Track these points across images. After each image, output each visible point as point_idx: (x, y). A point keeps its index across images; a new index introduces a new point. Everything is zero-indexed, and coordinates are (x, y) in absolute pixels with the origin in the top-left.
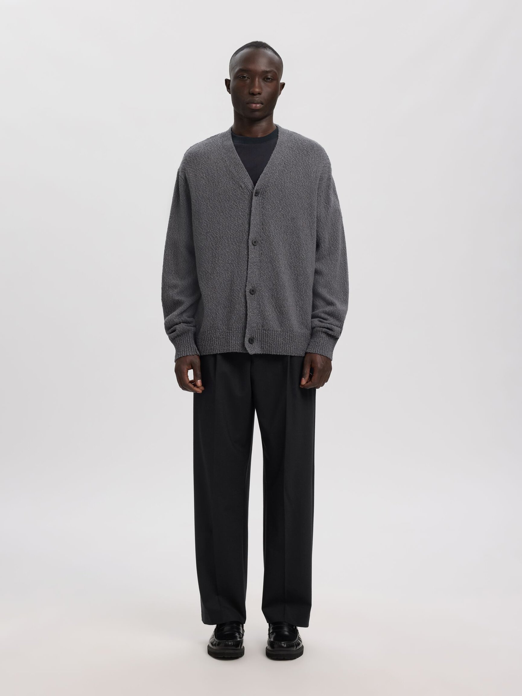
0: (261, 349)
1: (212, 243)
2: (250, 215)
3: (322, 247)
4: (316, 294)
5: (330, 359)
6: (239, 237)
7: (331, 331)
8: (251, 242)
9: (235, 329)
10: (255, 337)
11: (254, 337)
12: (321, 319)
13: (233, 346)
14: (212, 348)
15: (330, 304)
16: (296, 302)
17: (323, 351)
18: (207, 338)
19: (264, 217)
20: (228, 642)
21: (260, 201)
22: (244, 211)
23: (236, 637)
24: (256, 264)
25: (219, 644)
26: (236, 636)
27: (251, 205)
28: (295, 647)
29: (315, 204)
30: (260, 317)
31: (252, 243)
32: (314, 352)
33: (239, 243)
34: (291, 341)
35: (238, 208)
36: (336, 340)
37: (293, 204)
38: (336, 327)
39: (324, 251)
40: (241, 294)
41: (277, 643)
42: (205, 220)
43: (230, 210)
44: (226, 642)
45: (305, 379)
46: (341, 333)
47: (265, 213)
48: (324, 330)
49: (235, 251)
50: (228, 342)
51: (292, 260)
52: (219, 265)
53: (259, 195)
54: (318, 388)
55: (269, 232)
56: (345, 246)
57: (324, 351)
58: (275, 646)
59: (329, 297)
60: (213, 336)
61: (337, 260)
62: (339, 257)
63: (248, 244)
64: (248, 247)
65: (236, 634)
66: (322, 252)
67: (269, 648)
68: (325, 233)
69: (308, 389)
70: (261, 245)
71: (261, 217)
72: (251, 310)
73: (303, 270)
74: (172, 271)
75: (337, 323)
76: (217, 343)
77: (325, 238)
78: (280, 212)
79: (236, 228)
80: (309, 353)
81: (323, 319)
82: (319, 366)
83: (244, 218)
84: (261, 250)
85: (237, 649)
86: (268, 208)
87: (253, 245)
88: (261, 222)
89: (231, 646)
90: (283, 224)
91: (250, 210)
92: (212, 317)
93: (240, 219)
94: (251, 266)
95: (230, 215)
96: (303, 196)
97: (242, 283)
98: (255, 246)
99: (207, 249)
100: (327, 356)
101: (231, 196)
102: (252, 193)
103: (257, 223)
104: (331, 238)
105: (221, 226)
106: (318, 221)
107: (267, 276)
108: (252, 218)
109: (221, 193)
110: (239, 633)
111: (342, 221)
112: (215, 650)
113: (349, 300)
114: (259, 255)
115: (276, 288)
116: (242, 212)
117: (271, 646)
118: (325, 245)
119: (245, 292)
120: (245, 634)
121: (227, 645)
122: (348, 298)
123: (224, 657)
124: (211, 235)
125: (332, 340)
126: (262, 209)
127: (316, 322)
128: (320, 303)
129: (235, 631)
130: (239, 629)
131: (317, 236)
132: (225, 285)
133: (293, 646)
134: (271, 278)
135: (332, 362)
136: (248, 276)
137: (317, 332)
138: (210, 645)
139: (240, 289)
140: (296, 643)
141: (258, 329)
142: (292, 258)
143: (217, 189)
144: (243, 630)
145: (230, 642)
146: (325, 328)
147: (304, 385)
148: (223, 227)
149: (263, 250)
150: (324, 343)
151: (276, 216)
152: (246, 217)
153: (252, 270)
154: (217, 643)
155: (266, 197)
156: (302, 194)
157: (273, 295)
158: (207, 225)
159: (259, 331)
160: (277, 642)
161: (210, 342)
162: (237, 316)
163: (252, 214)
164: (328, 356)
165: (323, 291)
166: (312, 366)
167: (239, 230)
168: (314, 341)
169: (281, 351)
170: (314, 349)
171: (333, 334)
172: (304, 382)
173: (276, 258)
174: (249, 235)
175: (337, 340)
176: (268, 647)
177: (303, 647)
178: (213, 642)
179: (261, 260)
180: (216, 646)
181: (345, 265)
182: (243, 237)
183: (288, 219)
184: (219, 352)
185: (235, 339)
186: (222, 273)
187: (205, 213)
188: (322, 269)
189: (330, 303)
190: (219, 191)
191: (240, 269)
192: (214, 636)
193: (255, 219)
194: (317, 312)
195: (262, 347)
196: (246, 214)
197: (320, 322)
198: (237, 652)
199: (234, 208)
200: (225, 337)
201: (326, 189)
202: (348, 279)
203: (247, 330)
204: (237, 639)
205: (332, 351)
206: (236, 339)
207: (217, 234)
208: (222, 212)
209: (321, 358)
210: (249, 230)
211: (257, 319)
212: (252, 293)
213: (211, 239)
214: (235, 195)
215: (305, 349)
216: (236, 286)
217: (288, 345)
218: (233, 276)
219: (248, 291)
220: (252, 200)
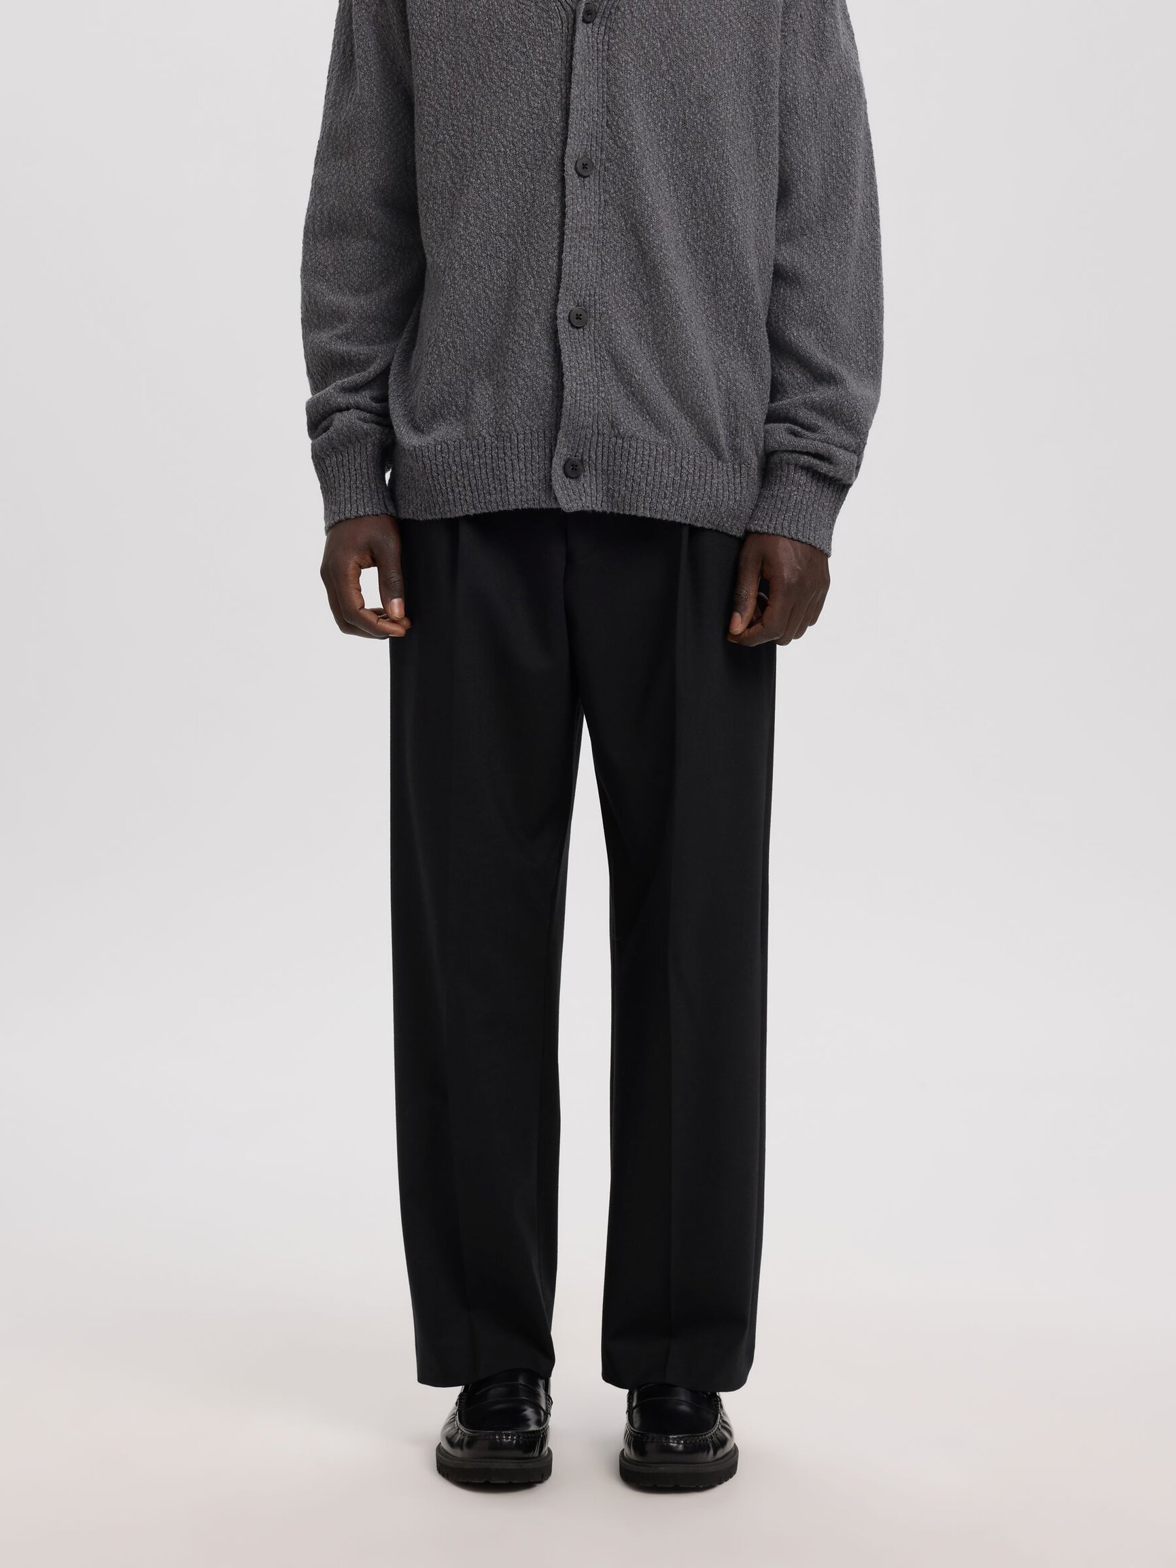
0: (605, 498)
1: (451, 177)
2: (569, 80)
3: (800, 196)
4: (781, 348)
5: (822, 551)
6: (532, 152)
7: (827, 465)
8: (573, 166)
9: (521, 437)
10: (590, 457)
11: (586, 457)
12: (796, 428)
13: (517, 492)
14: (451, 498)
15: (824, 380)
16: (715, 364)
17: (801, 528)
18: (434, 466)
19: (613, 88)
20: (501, 1435)
21: (601, 38)
22: (549, 71)
23: (525, 1420)
24: (591, 235)
25: (471, 1443)
26: (525, 1416)
27: (572, 49)
28: (712, 1452)
29: (775, 56)
30: (603, 395)
31: (576, 169)
32: (770, 531)
33: (531, 170)
34: (699, 478)
35: (529, 61)
36: (842, 490)
37: (707, 53)
38: (842, 451)
39: (807, 207)
40: (537, 327)
41: (653, 1438)
42: (431, 106)
43: (505, 69)
44: (494, 1435)
45: (742, 616)
46: (858, 467)
47: (615, 75)
48: (804, 459)
49: (519, 194)
50: (502, 477)
51: (698, 229)
52: (469, 242)
53: (597, 20)
54: (785, 642)
55: (630, 137)
56: (876, 192)
57: (804, 527)
58: (650, 1447)
59: (819, 355)
60: (451, 461)
61: (849, 236)
62: (856, 228)
63: (563, 171)
64: (563, 180)
65: (525, 1410)
66: (800, 211)
67: (630, 1453)
68: (810, 152)
69: (751, 646)
70: (604, 176)
71: (603, 87)
72: (574, 374)
73: (734, 263)
74: (326, 267)
75: (847, 439)
76: (466, 483)
77: (809, 168)
78: (662, 76)
79: (524, 124)
80: (757, 532)
81: (802, 426)
82: (786, 575)
83: (549, 93)
84: (605, 191)
85: (529, 1458)
86: (627, 62)
87: (580, 175)
88: (605, 105)
89: (509, 1447)
90: (671, 114)
91: (567, 65)
92: (456, 406)
93: (535, 95)
94: (572, 239)
95: (503, 85)
96: (739, 29)
97: (541, 294)
98: (584, 177)
99: (439, 197)
100: (811, 541)
101: (508, 23)
102: (574, 12)
103: (589, 105)
104: (830, 167)
105: (477, 120)
106: (787, 110)
107: (623, 273)
108: (575, 92)
109: (476, 17)
110: (537, 1408)
111: (866, 113)
112: (462, 1460)
113: (883, 367)
114: (600, 207)
115: (652, 315)
116: (541, 72)
117: (635, 1450)
118: (809, 190)
119: (555, 318)
120: (553, 1410)
121: (496, 1446)
122: (882, 359)
123: (488, 1482)
124: (450, 151)
125: (828, 493)
126: (606, 64)
127: (781, 434)
128: (792, 376)
129: (524, 1402)
130: (537, 1395)
131: (783, 158)
132: (490, 303)
133: (704, 1448)
134: (635, 281)
135: (830, 560)
136: (565, 269)
137: (782, 467)
138: (446, 1446)
139: (537, 311)
140: (715, 1439)
141: (598, 433)
142: (698, 224)
143: (464, 6)
144: (549, 1399)
145: (507, 1435)
146: (808, 454)
147: (740, 634)
148: (482, 121)
149: (612, 191)
150: (802, 502)
151: (650, 87)
152: (553, 90)
153: (577, 253)
154: (466, 1439)
155: (618, 27)
156: (734, 21)
157: (640, 335)
158: (437, 121)
159: (600, 440)
160: (655, 1435)
161: (441, 479)
162: (528, 394)
163: (574, 79)
164: (817, 543)
165: (804, 339)
166: (764, 575)
167: (531, 131)
168: (772, 496)
169: (666, 507)
170: (770, 521)
171: (831, 474)
172: (739, 625)
173: (650, 218)
174: (564, 143)
175: (847, 492)
176: (627, 1451)
177: (735, 1451)
178: (453, 1436)
179: (605, 222)
180: (462, 1449)
181: (873, 254)
182: (545, 152)
183: (690, 101)
184: (473, 511)
185: (522, 466)
186: (480, 267)
187: (429, 83)
188: (802, 266)
189: (824, 377)
190: (471, 12)
191: (536, 250)
192: (457, 1416)
193: (584, 94)
194: (783, 403)
195: (608, 489)
196: (555, 80)
197: (793, 437)
198: (530, 1465)
199: (518, 61)
200: (489, 461)
201: (814, 8)
202: (883, 299)
203: (560, 435)
204: (529, 1426)
205: (831, 527)
206: (526, 468)
207: (465, 147)
208: (481, 76)
209: (795, 550)
210: (566, 128)
211: (596, 401)
212: (575, 322)
213: (449, 162)
214: (522, 21)
215: (742, 513)
216: (523, 303)
217: (688, 491)
218: (515, 272)
219: (562, 315)
220: (573, 35)
